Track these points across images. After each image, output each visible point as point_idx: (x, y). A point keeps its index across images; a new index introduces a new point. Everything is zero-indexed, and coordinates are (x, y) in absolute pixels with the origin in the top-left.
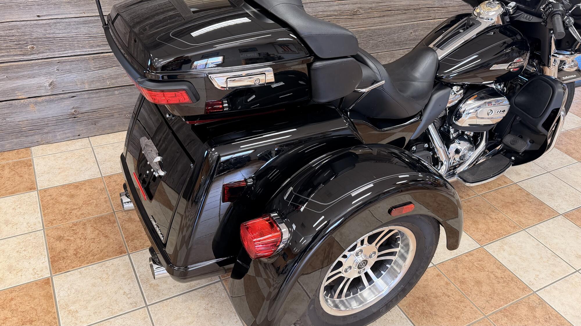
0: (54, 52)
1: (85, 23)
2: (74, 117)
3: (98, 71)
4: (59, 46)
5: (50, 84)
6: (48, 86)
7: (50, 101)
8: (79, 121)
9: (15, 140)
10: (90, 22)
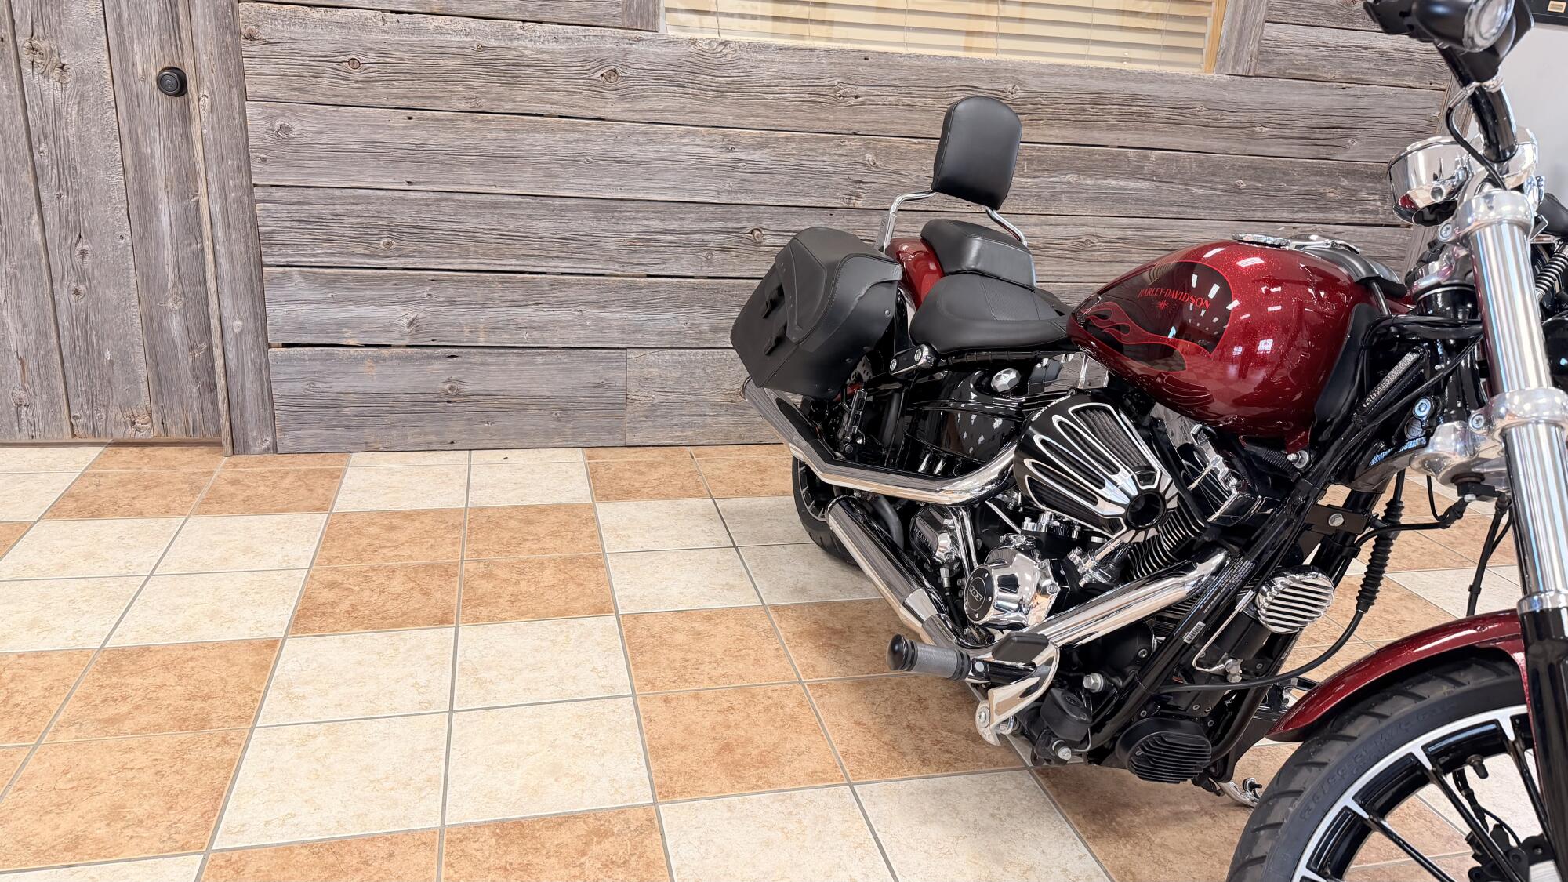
0: (429, 257)
1: (494, 206)
2: (449, 402)
3: (509, 309)
4: (441, 247)
5: (411, 323)
6: (405, 325)
7: (407, 358)
8: (456, 410)
9: (325, 432)
10: (505, 205)
